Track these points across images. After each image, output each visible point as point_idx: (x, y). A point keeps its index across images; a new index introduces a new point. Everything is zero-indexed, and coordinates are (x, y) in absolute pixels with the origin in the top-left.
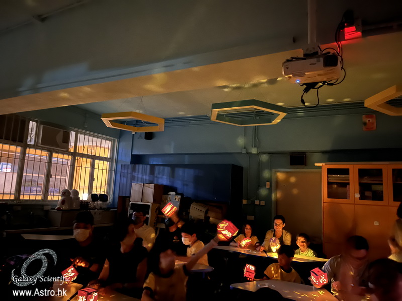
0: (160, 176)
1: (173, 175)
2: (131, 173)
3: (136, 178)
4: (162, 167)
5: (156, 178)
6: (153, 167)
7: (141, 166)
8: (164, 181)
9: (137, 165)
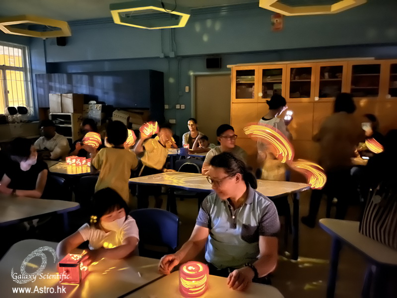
0: (79, 85)
1: (91, 84)
2: (48, 84)
3: (54, 89)
4: (79, 76)
5: (74, 88)
6: (70, 76)
7: (56, 75)
8: (84, 90)
9: (53, 75)
